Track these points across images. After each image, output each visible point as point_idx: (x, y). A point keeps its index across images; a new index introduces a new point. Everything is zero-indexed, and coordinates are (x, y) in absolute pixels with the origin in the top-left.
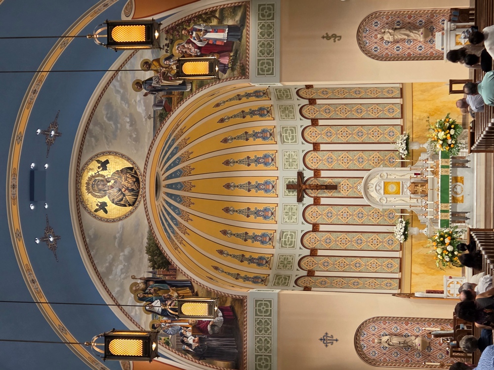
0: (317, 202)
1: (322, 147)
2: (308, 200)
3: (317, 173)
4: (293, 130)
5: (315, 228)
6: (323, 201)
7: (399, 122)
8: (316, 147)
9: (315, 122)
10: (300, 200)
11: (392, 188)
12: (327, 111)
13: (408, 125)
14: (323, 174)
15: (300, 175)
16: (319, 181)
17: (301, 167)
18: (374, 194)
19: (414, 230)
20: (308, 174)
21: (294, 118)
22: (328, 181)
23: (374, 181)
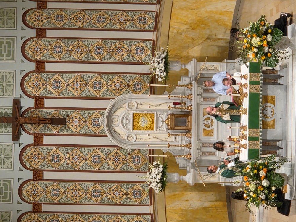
0: (38, 141)
1: (48, 67)
2: (26, 139)
3: (39, 101)
4: (10, 42)
5: (37, 175)
6: (47, 140)
7: (151, 36)
8: (40, 66)
9: (41, 33)
10: (16, 137)
11: (143, 122)
12: (59, 18)
13: (163, 39)
14: (48, 103)
15: (17, 103)
16: (42, 113)
17: (19, 92)
18: (119, 129)
19: (174, 177)
20: (27, 103)
21: (13, 26)
22: (53, 113)
23: (120, 113)
